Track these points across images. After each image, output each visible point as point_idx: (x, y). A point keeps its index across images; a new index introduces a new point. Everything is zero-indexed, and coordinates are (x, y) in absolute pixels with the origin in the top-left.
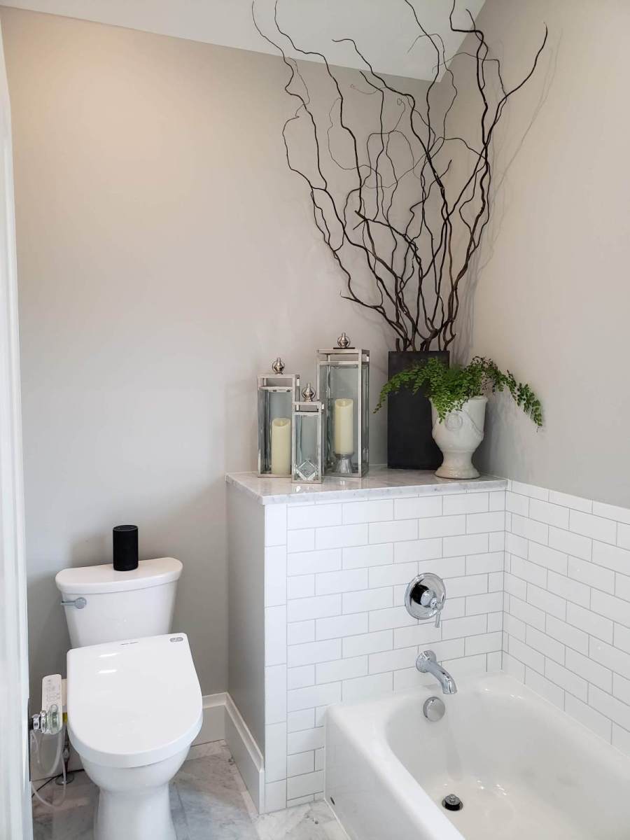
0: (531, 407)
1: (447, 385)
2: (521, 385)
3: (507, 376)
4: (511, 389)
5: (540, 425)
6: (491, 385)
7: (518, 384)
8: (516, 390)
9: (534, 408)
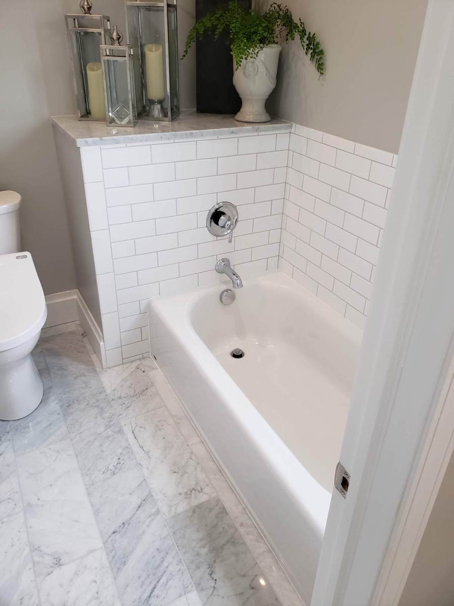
0: (316, 56)
1: (244, 32)
2: (310, 33)
3: (299, 25)
4: (301, 38)
5: (322, 74)
6: (285, 33)
7: (307, 33)
8: (305, 39)
9: (319, 57)
